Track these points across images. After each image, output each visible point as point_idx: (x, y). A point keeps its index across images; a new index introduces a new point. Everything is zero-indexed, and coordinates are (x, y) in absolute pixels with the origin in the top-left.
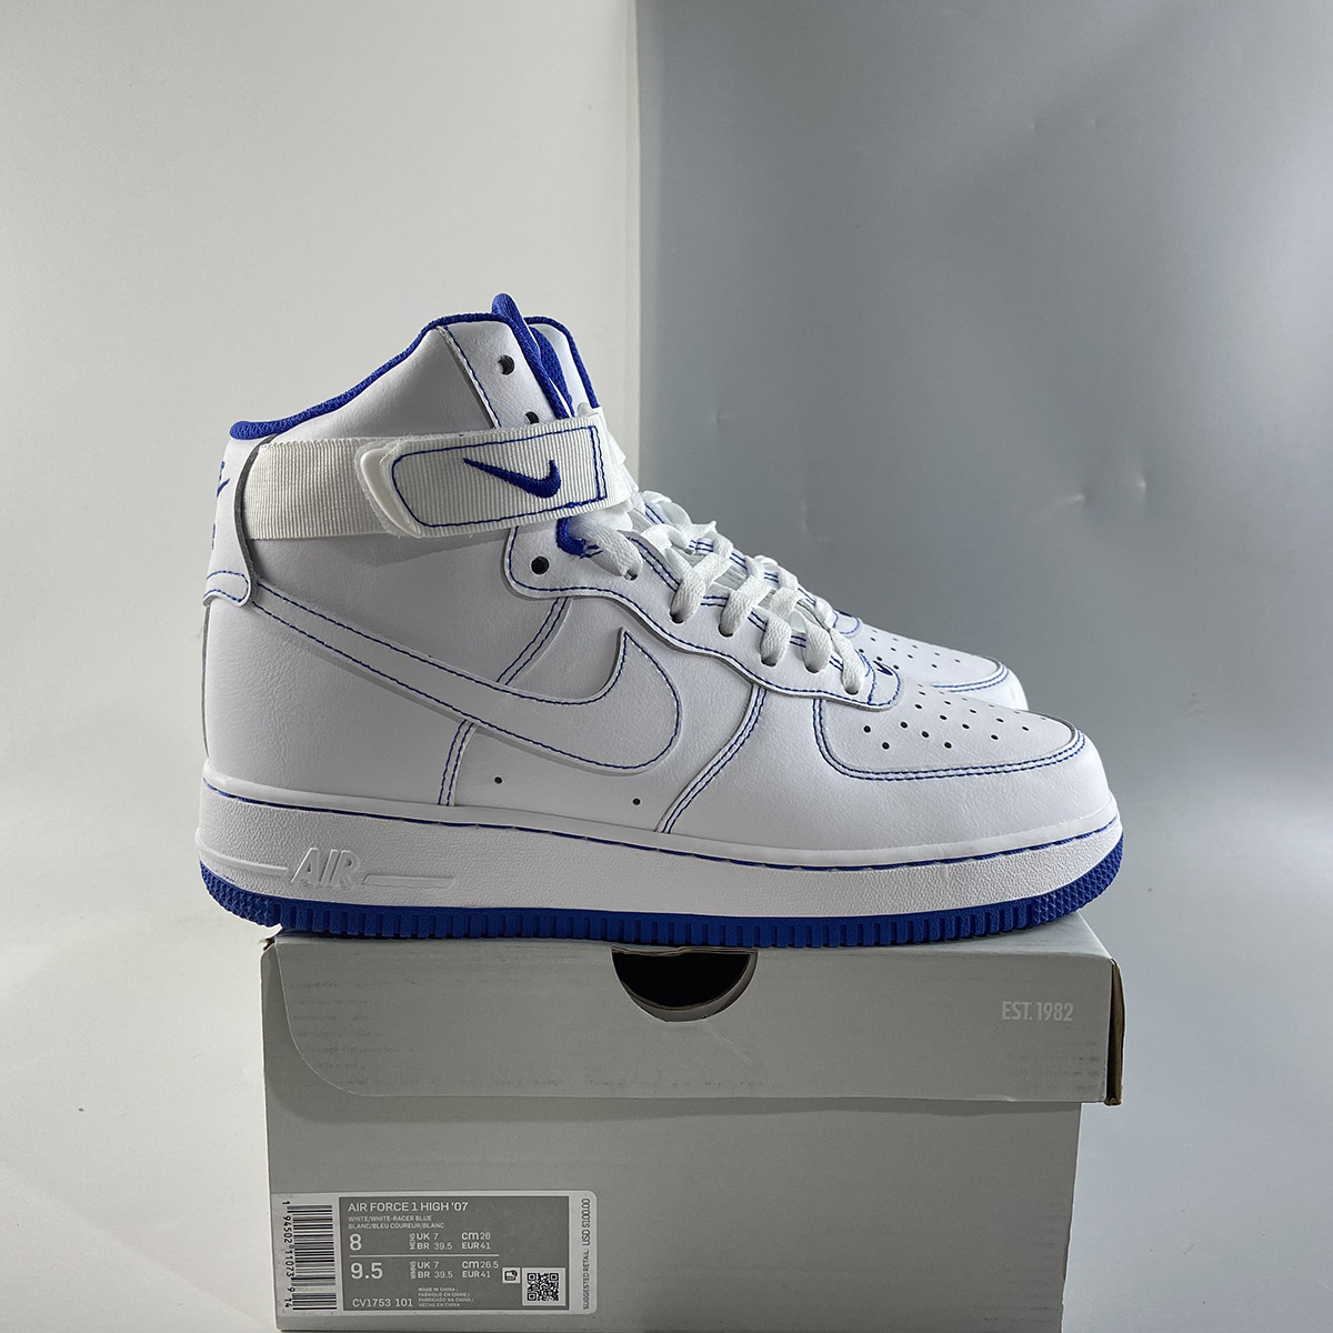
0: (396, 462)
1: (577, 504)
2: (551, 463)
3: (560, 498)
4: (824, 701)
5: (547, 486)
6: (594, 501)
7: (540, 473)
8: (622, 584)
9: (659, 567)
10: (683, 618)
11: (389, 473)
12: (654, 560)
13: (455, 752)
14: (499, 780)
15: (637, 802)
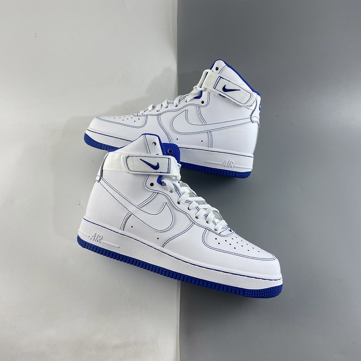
0: (128, 157)
1: (162, 173)
2: (158, 163)
3: (158, 170)
4: (208, 230)
5: (156, 167)
6: (166, 173)
7: (155, 164)
8: (168, 193)
9: (178, 192)
10: (180, 203)
11: (126, 159)
12: (177, 190)
13: (125, 218)
14: (132, 227)
15: (158, 238)
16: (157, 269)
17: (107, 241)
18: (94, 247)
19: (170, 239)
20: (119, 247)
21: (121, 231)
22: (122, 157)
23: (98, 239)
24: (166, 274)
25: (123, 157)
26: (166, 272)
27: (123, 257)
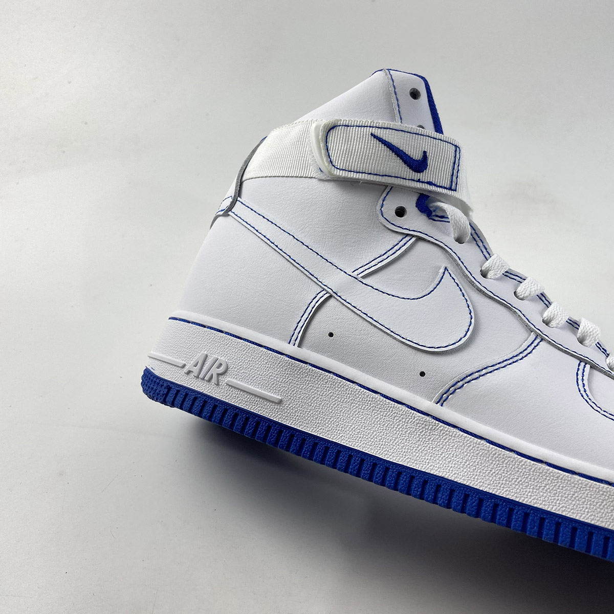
0: (331, 129)
1: (434, 185)
3: (423, 176)
5: (419, 165)
9: (481, 244)
10: (489, 276)
11: (325, 134)
12: (477, 239)
13: (310, 309)
14: (331, 335)
15: (422, 374)
16: (415, 482)
17: (242, 379)
18: (195, 399)
19: (468, 378)
20: (280, 402)
21: (291, 349)
22: (314, 125)
23: (215, 371)
24: (454, 500)
25: (317, 128)
26: (452, 491)
27: (292, 436)
